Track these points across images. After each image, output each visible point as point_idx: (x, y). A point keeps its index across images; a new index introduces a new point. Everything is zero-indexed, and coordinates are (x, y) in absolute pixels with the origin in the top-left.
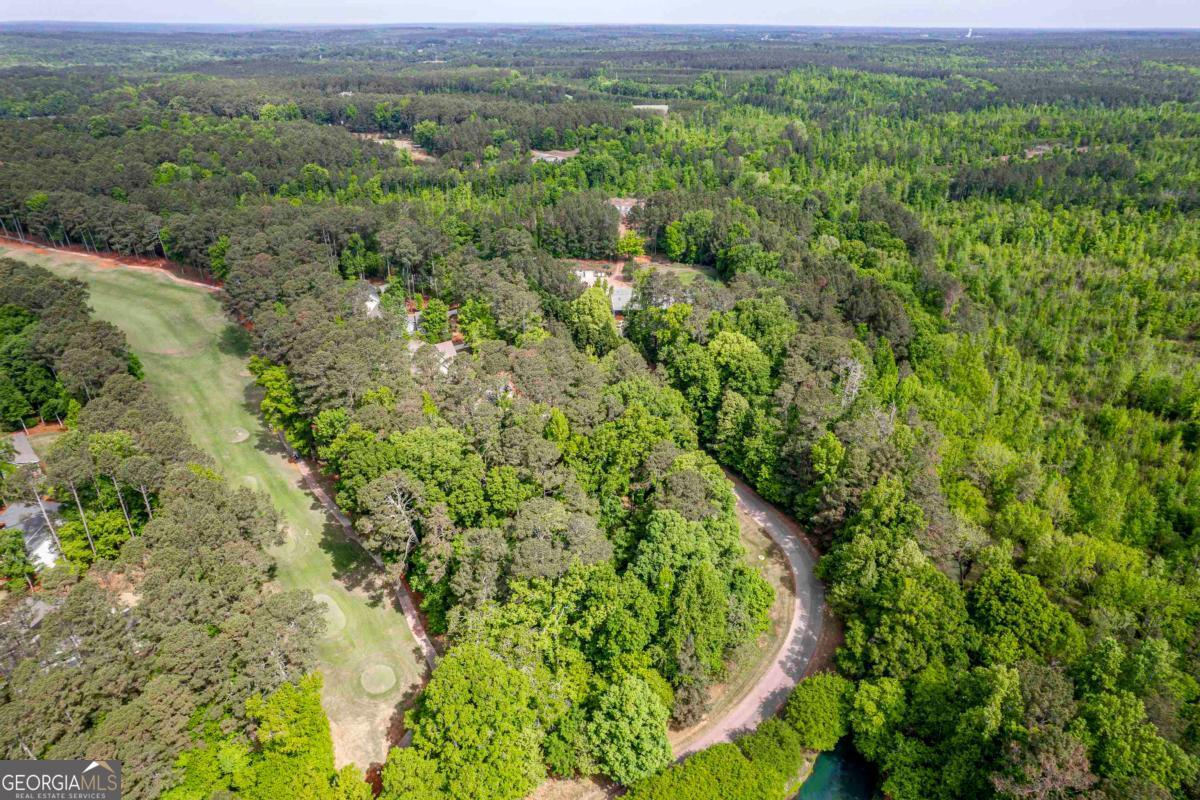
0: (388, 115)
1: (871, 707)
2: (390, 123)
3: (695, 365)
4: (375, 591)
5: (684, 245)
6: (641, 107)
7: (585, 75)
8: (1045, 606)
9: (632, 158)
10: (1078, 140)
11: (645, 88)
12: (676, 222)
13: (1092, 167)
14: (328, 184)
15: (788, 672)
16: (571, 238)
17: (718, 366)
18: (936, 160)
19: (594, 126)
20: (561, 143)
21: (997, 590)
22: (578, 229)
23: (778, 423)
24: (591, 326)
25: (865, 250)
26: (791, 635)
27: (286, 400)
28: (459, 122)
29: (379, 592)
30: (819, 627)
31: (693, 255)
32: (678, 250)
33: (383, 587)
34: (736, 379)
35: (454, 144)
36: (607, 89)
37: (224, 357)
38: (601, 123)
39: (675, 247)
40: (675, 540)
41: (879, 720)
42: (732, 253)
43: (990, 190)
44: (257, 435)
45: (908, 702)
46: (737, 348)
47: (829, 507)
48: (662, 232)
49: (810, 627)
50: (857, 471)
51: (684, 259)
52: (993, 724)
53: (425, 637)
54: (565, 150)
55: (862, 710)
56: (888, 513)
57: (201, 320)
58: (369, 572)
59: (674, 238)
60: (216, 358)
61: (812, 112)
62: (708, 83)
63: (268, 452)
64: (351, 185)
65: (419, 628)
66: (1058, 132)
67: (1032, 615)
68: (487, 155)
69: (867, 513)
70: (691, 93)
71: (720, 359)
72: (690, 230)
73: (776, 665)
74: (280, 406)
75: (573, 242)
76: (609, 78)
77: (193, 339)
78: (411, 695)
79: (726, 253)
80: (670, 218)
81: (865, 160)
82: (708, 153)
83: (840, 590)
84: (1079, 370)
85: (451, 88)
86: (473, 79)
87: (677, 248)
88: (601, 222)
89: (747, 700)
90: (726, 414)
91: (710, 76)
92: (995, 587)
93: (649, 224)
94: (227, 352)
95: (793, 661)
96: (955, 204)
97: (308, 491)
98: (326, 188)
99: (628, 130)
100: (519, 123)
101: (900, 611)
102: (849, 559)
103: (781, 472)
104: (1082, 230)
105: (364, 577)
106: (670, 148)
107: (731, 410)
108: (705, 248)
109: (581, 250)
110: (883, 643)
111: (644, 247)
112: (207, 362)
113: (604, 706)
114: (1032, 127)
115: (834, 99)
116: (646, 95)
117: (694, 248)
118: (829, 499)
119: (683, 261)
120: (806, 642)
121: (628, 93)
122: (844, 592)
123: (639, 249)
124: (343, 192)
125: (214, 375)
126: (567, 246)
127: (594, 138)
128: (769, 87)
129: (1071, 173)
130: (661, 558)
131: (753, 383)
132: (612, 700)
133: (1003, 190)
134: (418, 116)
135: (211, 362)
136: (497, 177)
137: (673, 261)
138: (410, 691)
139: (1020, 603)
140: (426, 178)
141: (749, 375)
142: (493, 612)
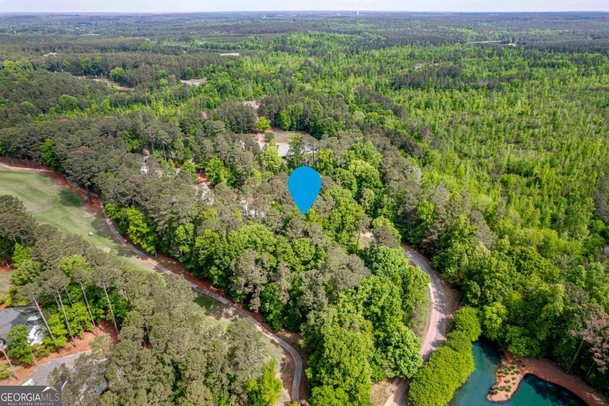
0: (90, 65)
1: (495, 316)
2: (92, 69)
3: (346, 178)
4: (231, 317)
5: (290, 122)
6: (224, 54)
7: (186, 40)
8: (541, 259)
9: (237, 81)
10: (433, 61)
11: (222, 45)
12: (285, 111)
13: (446, 72)
14: (79, 105)
15: (440, 311)
16: (233, 123)
17: (356, 177)
18: (378, 72)
19: (211, 65)
20: (196, 75)
21: (521, 256)
22: (236, 118)
23: (393, 200)
24: (275, 166)
25: (379, 116)
26: (432, 296)
27: (142, 225)
28: (136, 67)
29: (234, 317)
30: (442, 289)
31: (295, 127)
32: (288, 124)
33: (234, 315)
34: (366, 182)
35: (137, 79)
36: (202, 47)
37: (67, 208)
38: (214, 63)
39: (286, 123)
40: (393, 259)
41: (500, 321)
42: (319, 122)
43: (410, 85)
44: (115, 248)
45: (509, 310)
46: (363, 167)
47: (432, 234)
48: (277, 116)
49: (438, 290)
50: (441, 216)
51: (290, 129)
52: (561, 309)
53: (271, 334)
54: (198, 79)
55: (490, 319)
56: (467, 231)
57: (41, 189)
58: (222, 308)
59: (285, 118)
60: (64, 211)
61: (309, 53)
62: (252, 41)
63: (127, 256)
64: (92, 105)
65: (266, 330)
66: (423, 57)
67: (538, 264)
68: (162, 84)
69: (457, 233)
70: (247, 46)
71: (355, 173)
72: (292, 114)
73: (434, 310)
74: (139, 229)
75: (234, 125)
76: (201, 40)
77: (43, 201)
78: (284, 364)
79: (315, 124)
80: (280, 109)
81: (349, 74)
82: (273, 76)
83: (452, 270)
84: (482, 160)
85: (115, 49)
86: (127, 44)
87: (287, 123)
88: (247, 113)
89: (431, 327)
90: (365, 199)
91: (253, 38)
92: (519, 255)
93: (270, 113)
94: (69, 205)
95: (440, 306)
96: (397, 92)
97: (163, 273)
98: (77, 108)
99: (228, 66)
100: (170, 66)
101: (493, 272)
102: (453, 255)
103: (399, 223)
104: (458, 100)
105: (221, 311)
106: (254, 75)
107: (367, 197)
108: (301, 122)
109: (238, 129)
110: (489, 287)
111: (271, 125)
112: (58, 212)
113: (393, 343)
114: (412, 55)
115: (316, 46)
116: (224, 48)
117: (295, 123)
118: (432, 230)
119: (290, 130)
120: (440, 296)
121: (214, 48)
122: (453, 271)
123: (268, 126)
124: (89, 109)
125: (67, 219)
126: (231, 127)
127: (213, 72)
128: (284, 41)
129: (438, 76)
130: (389, 269)
131: (375, 183)
132: (397, 339)
133: (415, 84)
134: (111, 65)
135: (61, 212)
136: (173, 95)
137: (285, 130)
138: (283, 362)
139: (532, 259)
140: (134, 98)
141: (373, 179)
142: (333, 311)
